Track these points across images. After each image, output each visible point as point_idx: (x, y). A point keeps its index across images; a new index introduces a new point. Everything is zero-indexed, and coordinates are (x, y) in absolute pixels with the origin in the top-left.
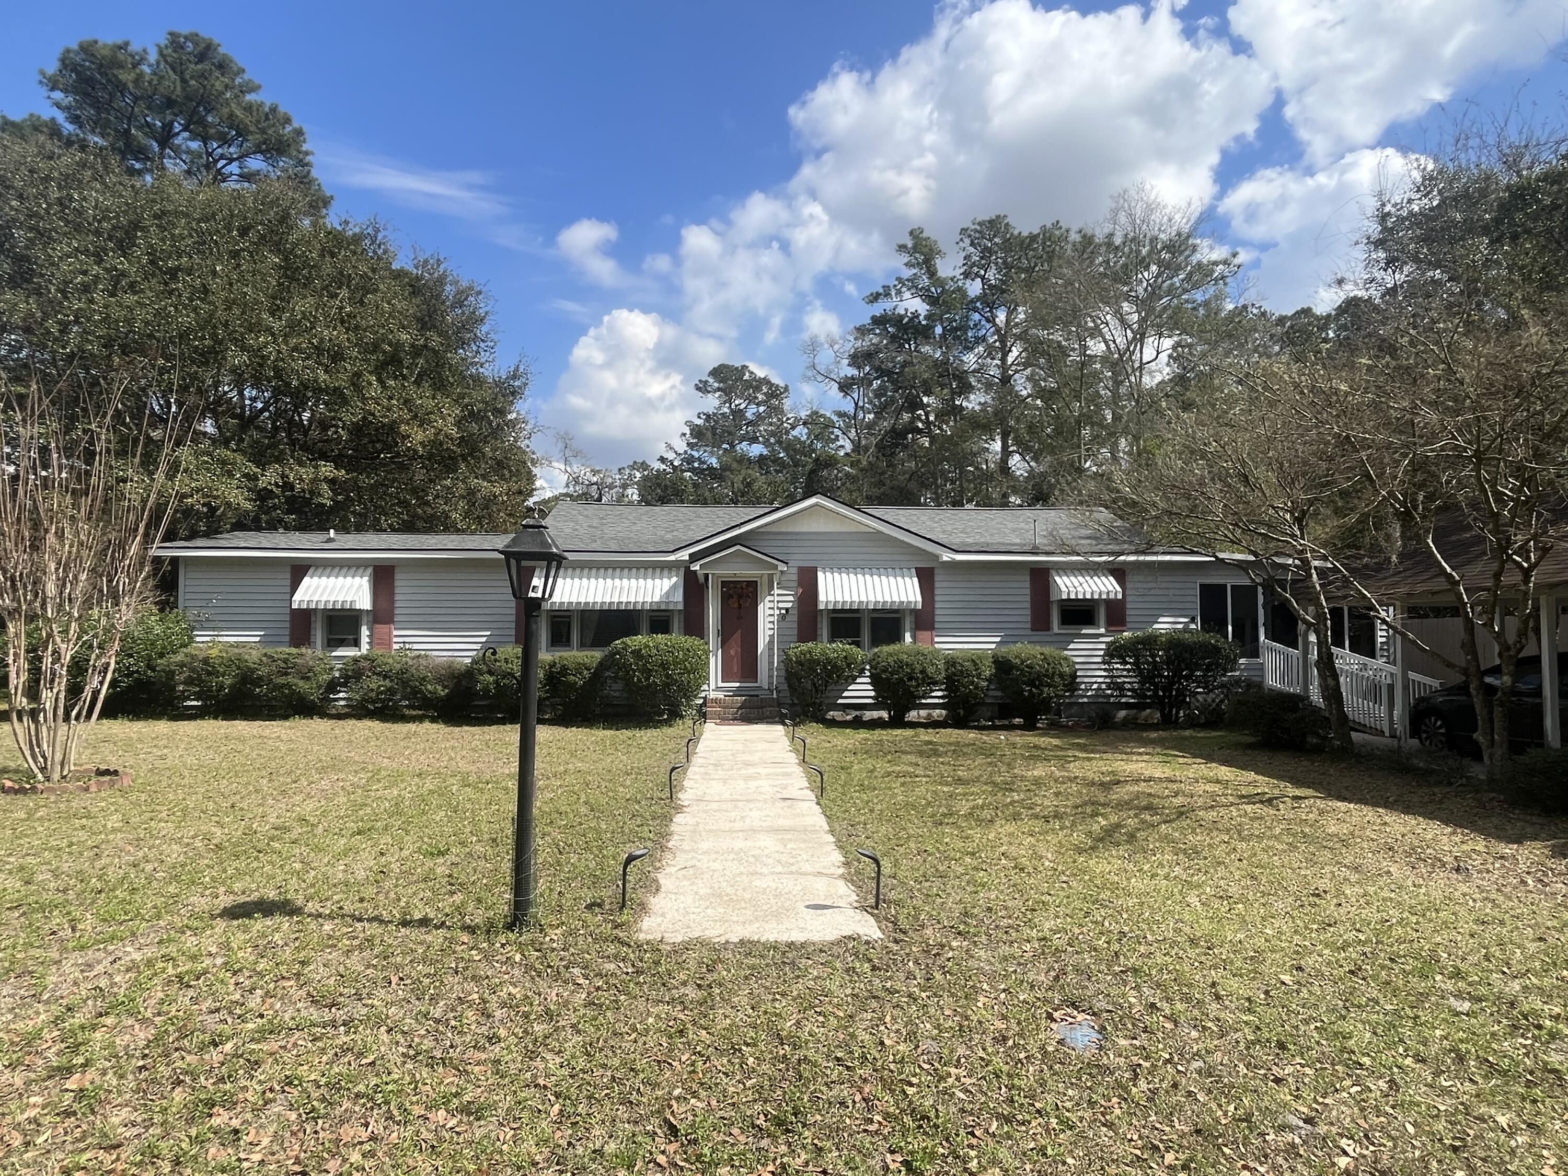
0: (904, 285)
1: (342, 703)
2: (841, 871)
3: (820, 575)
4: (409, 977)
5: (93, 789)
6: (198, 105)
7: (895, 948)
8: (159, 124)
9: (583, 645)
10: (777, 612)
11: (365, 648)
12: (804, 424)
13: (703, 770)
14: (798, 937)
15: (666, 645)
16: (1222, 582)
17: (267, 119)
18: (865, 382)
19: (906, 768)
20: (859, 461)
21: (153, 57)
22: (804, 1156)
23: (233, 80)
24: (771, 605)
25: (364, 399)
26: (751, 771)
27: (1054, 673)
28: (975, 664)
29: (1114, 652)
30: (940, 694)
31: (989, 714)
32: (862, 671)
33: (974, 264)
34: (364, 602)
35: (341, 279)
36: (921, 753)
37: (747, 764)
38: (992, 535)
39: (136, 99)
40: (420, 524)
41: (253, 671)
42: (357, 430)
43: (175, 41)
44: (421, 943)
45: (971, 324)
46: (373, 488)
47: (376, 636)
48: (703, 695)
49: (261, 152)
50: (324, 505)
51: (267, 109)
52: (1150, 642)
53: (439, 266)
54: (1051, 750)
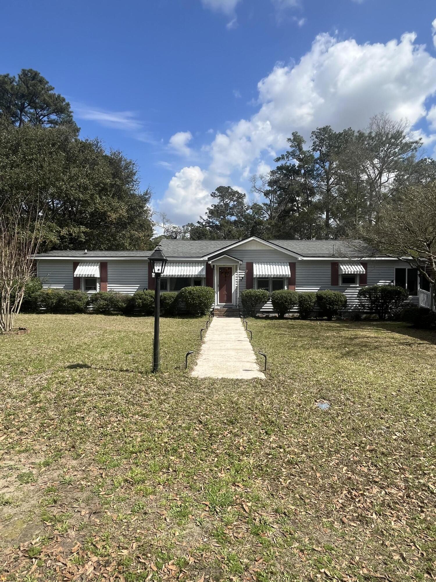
0: (289, 154)
1: (91, 309)
2: (255, 361)
3: (254, 265)
4: (124, 384)
5: (19, 334)
6: (33, 96)
7: (269, 381)
8: (19, 103)
9: (171, 290)
10: (239, 278)
11: (98, 290)
12: (251, 208)
13: (212, 332)
14: (240, 378)
15: (200, 290)
16: (404, 267)
17: (57, 100)
18: (274, 192)
19: (282, 332)
20: (271, 222)
21: (17, 79)
22: (237, 429)
23: (45, 86)
24: (237, 276)
25: (95, 204)
26: (228, 332)
27: (338, 300)
28: (310, 297)
29: (361, 293)
30: (297, 308)
31: (315, 315)
32: (269, 299)
33: (317, 145)
34: (97, 275)
35: (86, 160)
36: (288, 328)
37: (227, 330)
38: (318, 250)
39: (12, 95)
40: (114, 247)
41: (63, 298)
42: (92, 214)
43: (25, 73)
44: (127, 376)
45: (316, 169)
46: (98, 235)
47: (101, 287)
48: (213, 307)
49: (55, 113)
50: (82, 241)
51: (57, 96)
52: (375, 289)
53: (119, 154)
54: (335, 327)
